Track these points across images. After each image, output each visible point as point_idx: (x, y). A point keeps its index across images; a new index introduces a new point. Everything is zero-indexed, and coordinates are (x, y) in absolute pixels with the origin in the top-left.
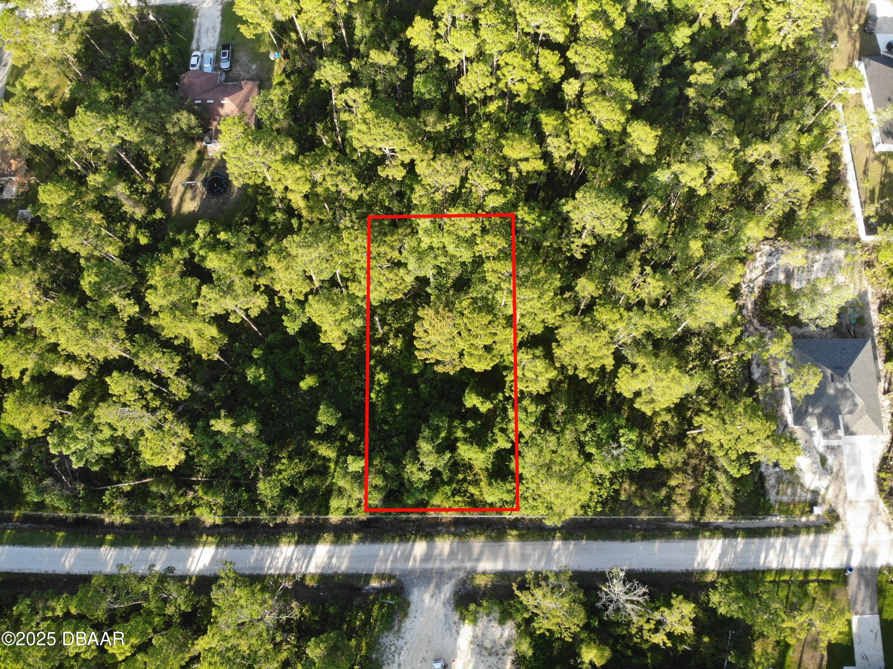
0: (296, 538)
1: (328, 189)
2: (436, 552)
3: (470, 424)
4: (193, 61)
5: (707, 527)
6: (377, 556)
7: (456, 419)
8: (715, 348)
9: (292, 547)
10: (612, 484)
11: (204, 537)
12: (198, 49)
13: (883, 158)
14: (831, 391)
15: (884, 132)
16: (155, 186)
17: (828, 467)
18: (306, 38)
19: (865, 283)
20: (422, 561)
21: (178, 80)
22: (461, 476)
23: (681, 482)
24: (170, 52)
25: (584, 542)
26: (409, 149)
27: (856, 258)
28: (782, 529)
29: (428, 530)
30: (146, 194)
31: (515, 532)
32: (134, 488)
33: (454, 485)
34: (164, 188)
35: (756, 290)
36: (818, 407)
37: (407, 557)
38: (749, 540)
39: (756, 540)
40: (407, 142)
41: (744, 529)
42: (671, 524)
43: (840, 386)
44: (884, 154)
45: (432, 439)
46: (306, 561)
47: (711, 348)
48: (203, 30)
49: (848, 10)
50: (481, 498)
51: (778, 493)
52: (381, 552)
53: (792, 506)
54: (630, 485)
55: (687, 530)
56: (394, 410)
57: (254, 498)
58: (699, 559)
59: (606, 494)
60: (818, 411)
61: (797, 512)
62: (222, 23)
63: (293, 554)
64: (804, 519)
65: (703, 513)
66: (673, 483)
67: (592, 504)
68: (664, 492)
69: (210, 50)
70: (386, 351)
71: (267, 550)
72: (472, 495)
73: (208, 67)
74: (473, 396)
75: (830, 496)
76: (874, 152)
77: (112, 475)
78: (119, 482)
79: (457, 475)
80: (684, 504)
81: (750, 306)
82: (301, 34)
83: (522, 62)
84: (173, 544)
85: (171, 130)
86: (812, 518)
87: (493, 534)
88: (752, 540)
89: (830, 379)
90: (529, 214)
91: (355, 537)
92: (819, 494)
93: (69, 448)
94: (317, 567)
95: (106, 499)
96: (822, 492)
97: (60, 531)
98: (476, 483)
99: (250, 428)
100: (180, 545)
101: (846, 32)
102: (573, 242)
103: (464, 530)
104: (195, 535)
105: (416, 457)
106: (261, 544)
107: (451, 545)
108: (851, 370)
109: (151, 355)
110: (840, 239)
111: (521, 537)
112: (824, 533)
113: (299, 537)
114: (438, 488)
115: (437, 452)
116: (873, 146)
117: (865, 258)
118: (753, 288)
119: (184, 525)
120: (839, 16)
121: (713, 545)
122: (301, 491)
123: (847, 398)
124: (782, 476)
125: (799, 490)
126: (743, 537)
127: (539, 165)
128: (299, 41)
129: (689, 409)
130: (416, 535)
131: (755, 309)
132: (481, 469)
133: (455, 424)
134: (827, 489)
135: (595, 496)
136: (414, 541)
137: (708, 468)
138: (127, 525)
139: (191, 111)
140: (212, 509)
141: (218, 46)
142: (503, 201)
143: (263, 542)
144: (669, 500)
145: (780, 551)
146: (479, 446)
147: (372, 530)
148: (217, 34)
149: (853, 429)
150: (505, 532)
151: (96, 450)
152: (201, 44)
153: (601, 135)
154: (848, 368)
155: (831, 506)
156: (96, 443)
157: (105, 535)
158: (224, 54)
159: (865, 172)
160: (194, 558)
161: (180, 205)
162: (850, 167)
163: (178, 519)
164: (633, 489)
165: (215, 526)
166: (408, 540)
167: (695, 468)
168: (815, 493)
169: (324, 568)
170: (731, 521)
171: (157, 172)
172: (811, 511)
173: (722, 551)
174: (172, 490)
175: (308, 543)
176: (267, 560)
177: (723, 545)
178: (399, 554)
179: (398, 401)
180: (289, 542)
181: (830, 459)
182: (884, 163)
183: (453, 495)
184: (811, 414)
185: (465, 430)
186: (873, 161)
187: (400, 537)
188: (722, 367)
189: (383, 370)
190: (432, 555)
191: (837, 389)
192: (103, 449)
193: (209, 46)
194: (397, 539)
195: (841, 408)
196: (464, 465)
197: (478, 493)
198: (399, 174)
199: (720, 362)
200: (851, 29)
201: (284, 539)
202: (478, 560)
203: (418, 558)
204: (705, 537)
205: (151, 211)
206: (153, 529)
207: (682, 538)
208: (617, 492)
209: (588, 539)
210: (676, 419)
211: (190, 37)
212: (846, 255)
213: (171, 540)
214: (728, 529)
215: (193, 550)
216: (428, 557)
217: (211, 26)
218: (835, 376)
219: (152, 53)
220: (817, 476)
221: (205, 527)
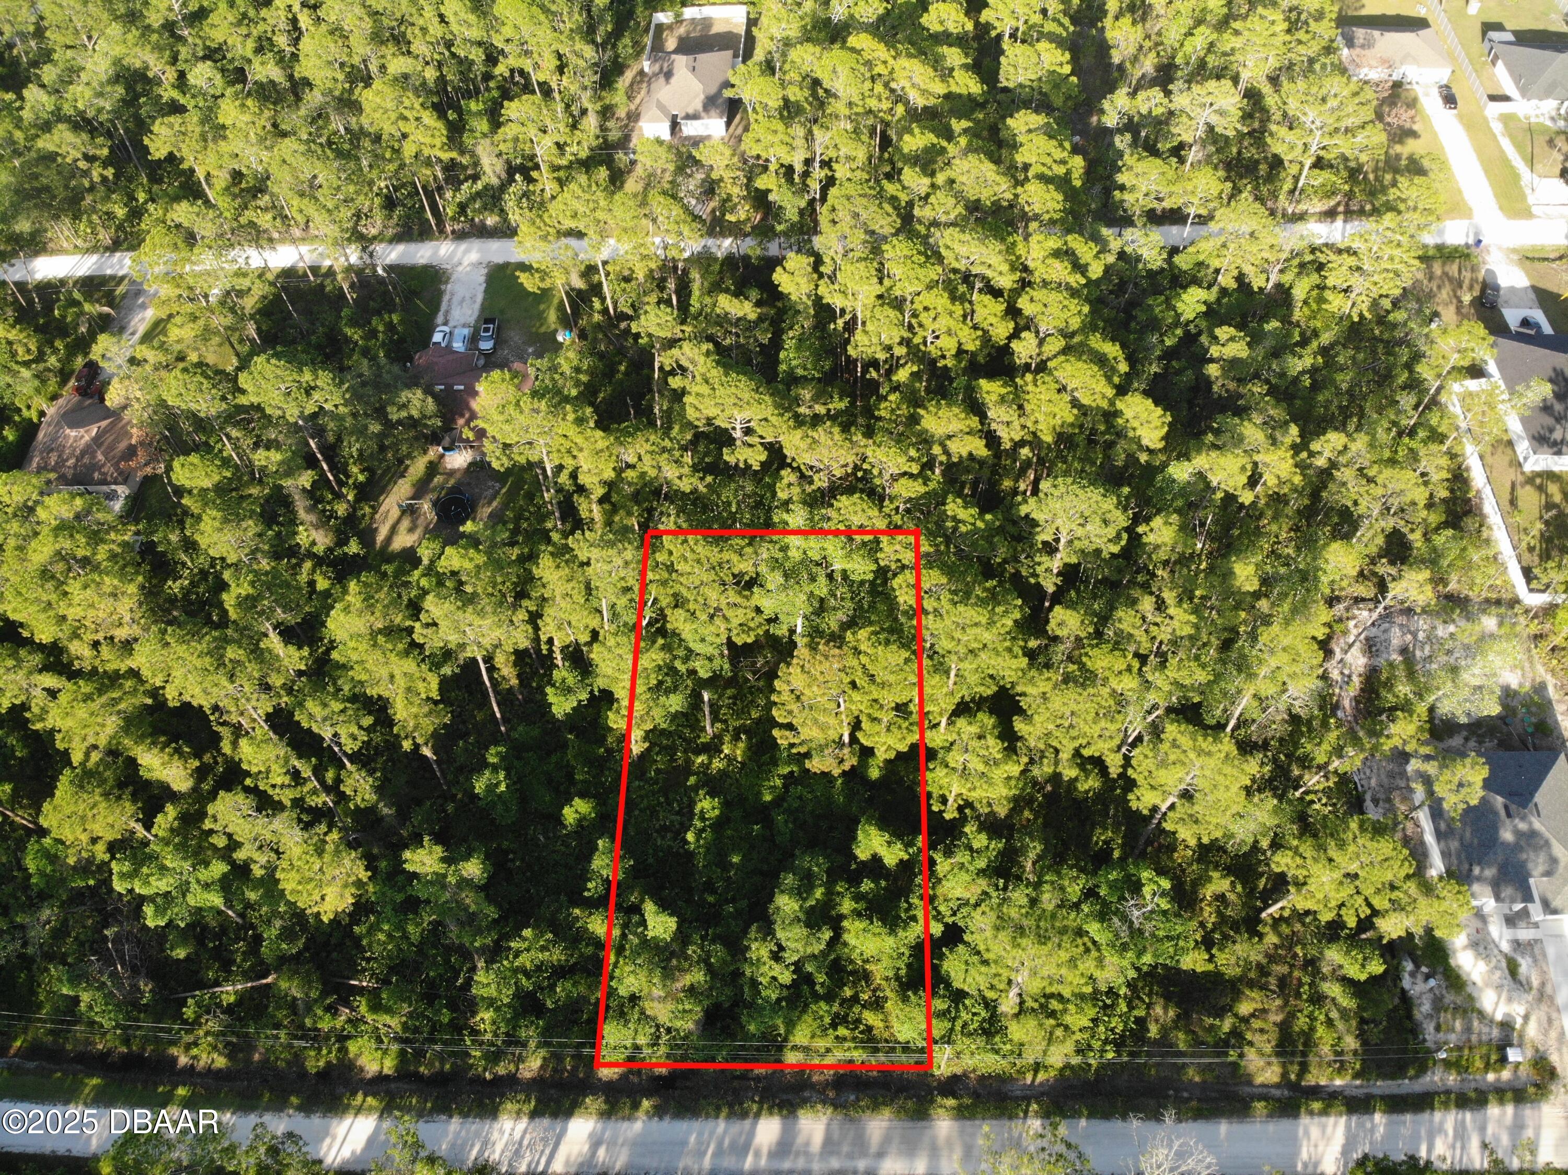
0: (533, 1103)
1: (643, 474)
2: (800, 1140)
3: (867, 886)
4: (437, 337)
5: (1315, 1092)
6: (684, 1143)
7: (842, 879)
8: (1296, 772)
9: (523, 1123)
10: (1131, 1008)
11: (360, 1097)
12: (446, 323)
13: (1538, 481)
14: (1507, 836)
15: (1534, 438)
16: (354, 507)
17: (1523, 978)
18: (615, 309)
19: (1541, 669)
20: (772, 1155)
21: (411, 360)
22: (848, 992)
23: (1259, 1006)
24: (402, 322)
25: (1083, 1122)
26: (774, 419)
27: (1518, 628)
28: (1453, 1096)
29: (785, 1097)
30: (336, 518)
31: (951, 1102)
32: (243, 998)
33: (836, 1008)
34: (367, 510)
35: (1356, 680)
36: (1489, 865)
37: (743, 1148)
38: (1395, 1117)
39: (1408, 1117)
40: (770, 410)
41: (1383, 1098)
42: (1248, 1089)
43: (1522, 826)
44: (1539, 474)
45: (799, 894)
46: (547, 1152)
47: (1289, 771)
48: (455, 300)
49: (1451, 279)
50: (886, 1035)
51: (1438, 1028)
52: (692, 1139)
53: (1466, 1052)
54: (1165, 1009)
55: (1279, 1100)
56: (728, 866)
57: (462, 1022)
58: (1304, 1155)
59: (1121, 1027)
60: (1489, 873)
61: (1479, 1064)
62: (486, 291)
63: (522, 1138)
64: (1491, 1077)
65: (1304, 1068)
66: (1245, 1008)
67: (1096, 1045)
68: (1227, 1025)
69: (464, 326)
70: (717, 764)
71: (474, 1127)
72: (869, 1029)
73: (458, 346)
74: (873, 831)
75: (1532, 1031)
76: (1523, 473)
77: (208, 969)
78: (217, 984)
79: (841, 988)
80: (1268, 1048)
81: (1346, 703)
82: (609, 301)
83: (950, 306)
84: (299, 1108)
85: (394, 415)
86: (1506, 1075)
87: (910, 1104)
88: (1401, 1117)
89: (1502, 813)
90: (965, 508)
91: (646, 1104)
92: (1513, 1029)
93: (147, 883)
94: (567, 1163)
95: (189, 1012)
96: (1519, 1022)
97: (92, 1076)
98: (877, 1004)
99: (473, 868)
100: (314, 1112)
101: (1452, 309)
102: (1039, 564)
103: (852, 1097)
104: (343, 1095)
105: (768, 931)
106: (465, 1115)
107: (828, 1125)
108: (1538, 798)
109: (325, 705)
110: (1487, 601)
111: (961, 1113)
112: (1532, 1102)
113: (538, 1101)
114: (806, 1006)
115: (808, 925)
116: (1520, 465)
117: (1534, 628)
118: (1349, 676)
119: (325, 1075)
120: (1439, 287)
121: (1329, 1130)
122: (549, 1004)
123: (1537, 849)
124: (1443, 996)
125: (1476, 1023)
126: (1384, 1112)
127: (979, 447)
128: (605, 311)
129: (1262, 874)
130: (761, 1103)
131: (1357, 708)
132: (887, 979)
133: (839, 889)
134: (1526, 1018)
135: (1102, 1028)
136: (757, 1115)
137: (1306, 979)
138: (220, 1071)
139: (428, 391)
140: (382, 1042)
141: (477, 321)
142: (922, 489)
143: (470, 1110)
144: (1237, 1037)
145: (1455, 1137)
146: (885, 924)
147: (677, 1093)
148: (477, 306)
149: (1556, 903)
150: (932, 1101)
151: (191, 900)
152: (450, 318)
153: (1075, 411)
154: (1532, 794)
155: (1537, 1051)
156: (194, 886)
157: (175, 1087)
158: (486, 330)
159: (1513, 502)
160: (334, 1138)
161: (389, 539)
162: (1487, 493)
163: (315, 1062)
164: (1171, 1013)
165: (381, 1079)
166: (744, 1115)
167: (1283, 982)
168: (1506, 1026)
169: (581, 1165)
170: (1358, 1082)
171: (358, 486)
172: (1503, 1060)
173: (1347, 1139)
174: (314, 994)
175: (555, 1115)
176: (473, 1146)
177: (1348, 1127)
178: (727, 1142)
179: (735, 849)
180: (519, 1113)
181: (1525, 965)
182: (1541, 489)
183: (834, 1025)
184: (1479, 879)
185: (857, 898)
186: (1522, 486)
187: (731, 1106)
188: (1313, 802)
189: (712, 794)
190: (791, 1144)
191: (1518, 833)
192: (206, 896)
193: (462, 321)
194: (725, 1111)
195: (1530, 865)
196: (854, 973)
197: (881, 1025)
198: (756, 457)
199: (1307, 793)
200: (1460, 301)
201: (509, 1106)
202: (881, 1155)
203: (765, 1151)
204: (1311, 1113)
205: (342, 541)
206: (266, 1081)
207: (1271, 1116)
208: (1140, 1021)
209: (1090, 1116)
210: (1239, 888)
211: (436, 308)
212: (1501, 624)
213: (294, 1100)
214: (1354, 1098)
215: (335, 1122)
216: (784, 1147)
217: (468, 296)
218: (1513, 807)
219: (375, 321)
220: (1504, 995)
221: (362, 1080)
